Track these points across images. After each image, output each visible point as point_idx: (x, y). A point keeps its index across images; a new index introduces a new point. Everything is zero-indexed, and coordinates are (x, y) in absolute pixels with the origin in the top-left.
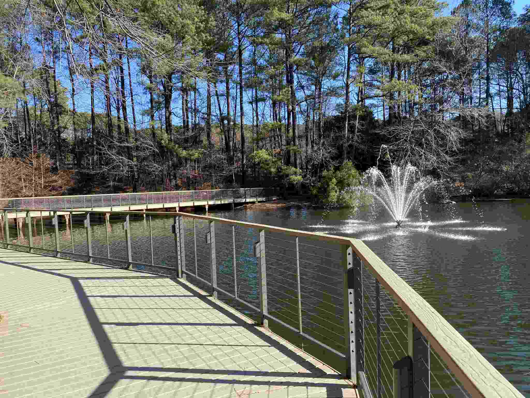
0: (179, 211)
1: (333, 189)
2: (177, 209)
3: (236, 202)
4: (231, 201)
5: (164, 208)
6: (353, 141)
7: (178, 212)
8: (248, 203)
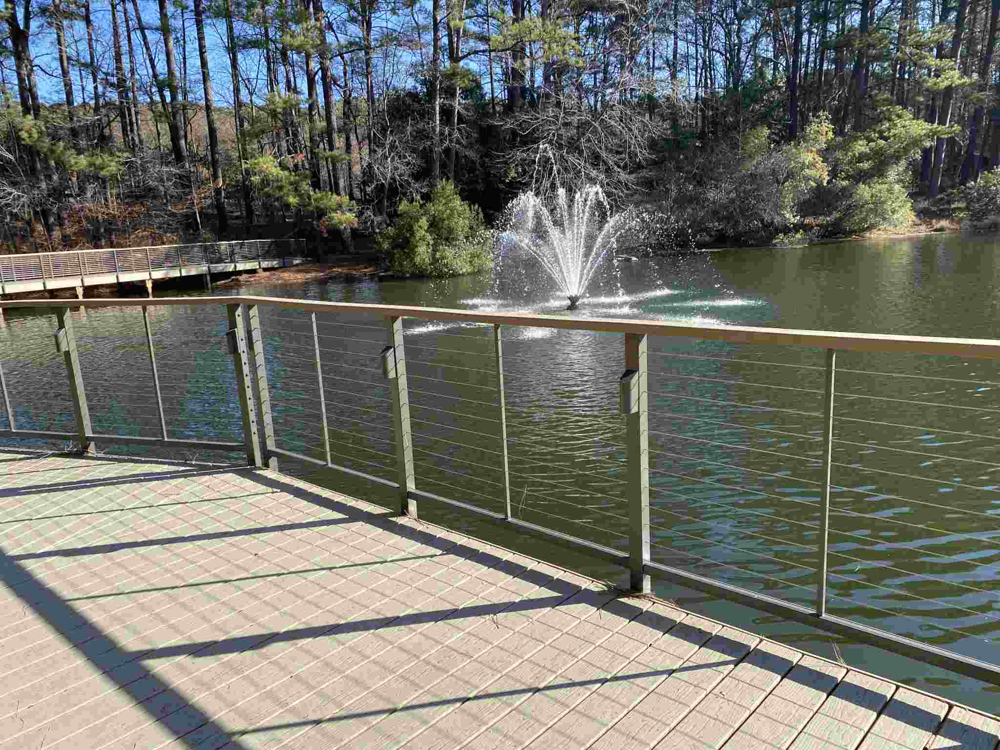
0: (85, 296)
1: (423, 239)
2: (80, 292)
3: (213, 271)
4: (203, 269)
5: (45, 290)
6: (451, 141)
7: (81, 298)
8: (240, 273)
